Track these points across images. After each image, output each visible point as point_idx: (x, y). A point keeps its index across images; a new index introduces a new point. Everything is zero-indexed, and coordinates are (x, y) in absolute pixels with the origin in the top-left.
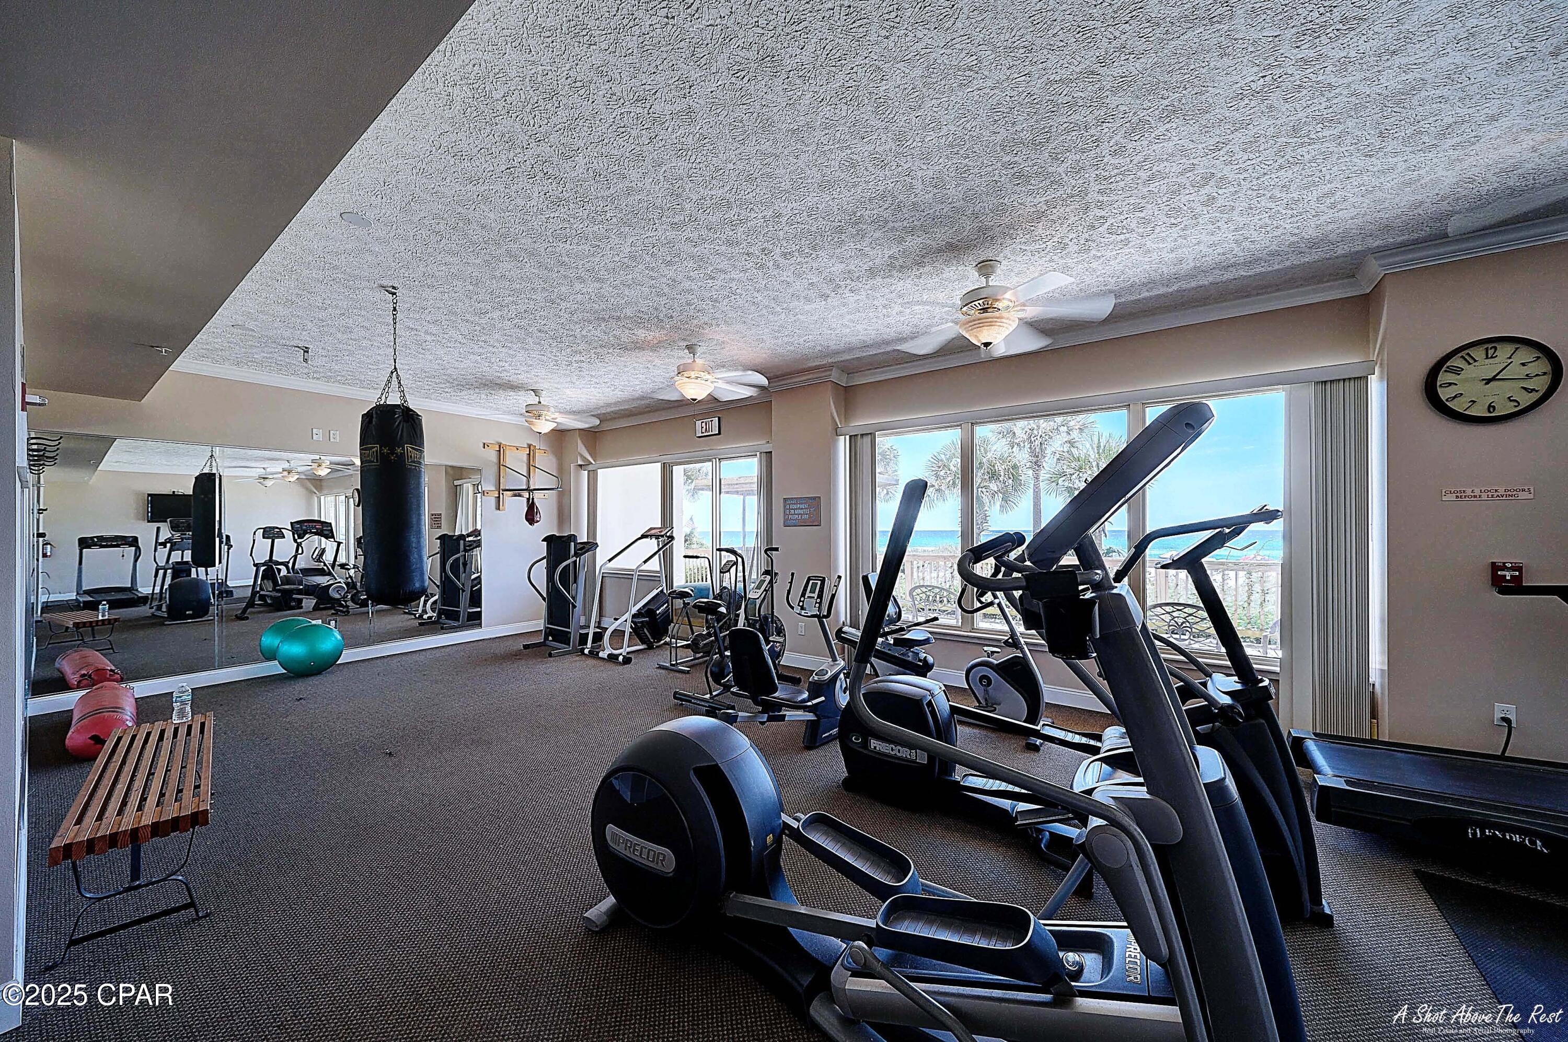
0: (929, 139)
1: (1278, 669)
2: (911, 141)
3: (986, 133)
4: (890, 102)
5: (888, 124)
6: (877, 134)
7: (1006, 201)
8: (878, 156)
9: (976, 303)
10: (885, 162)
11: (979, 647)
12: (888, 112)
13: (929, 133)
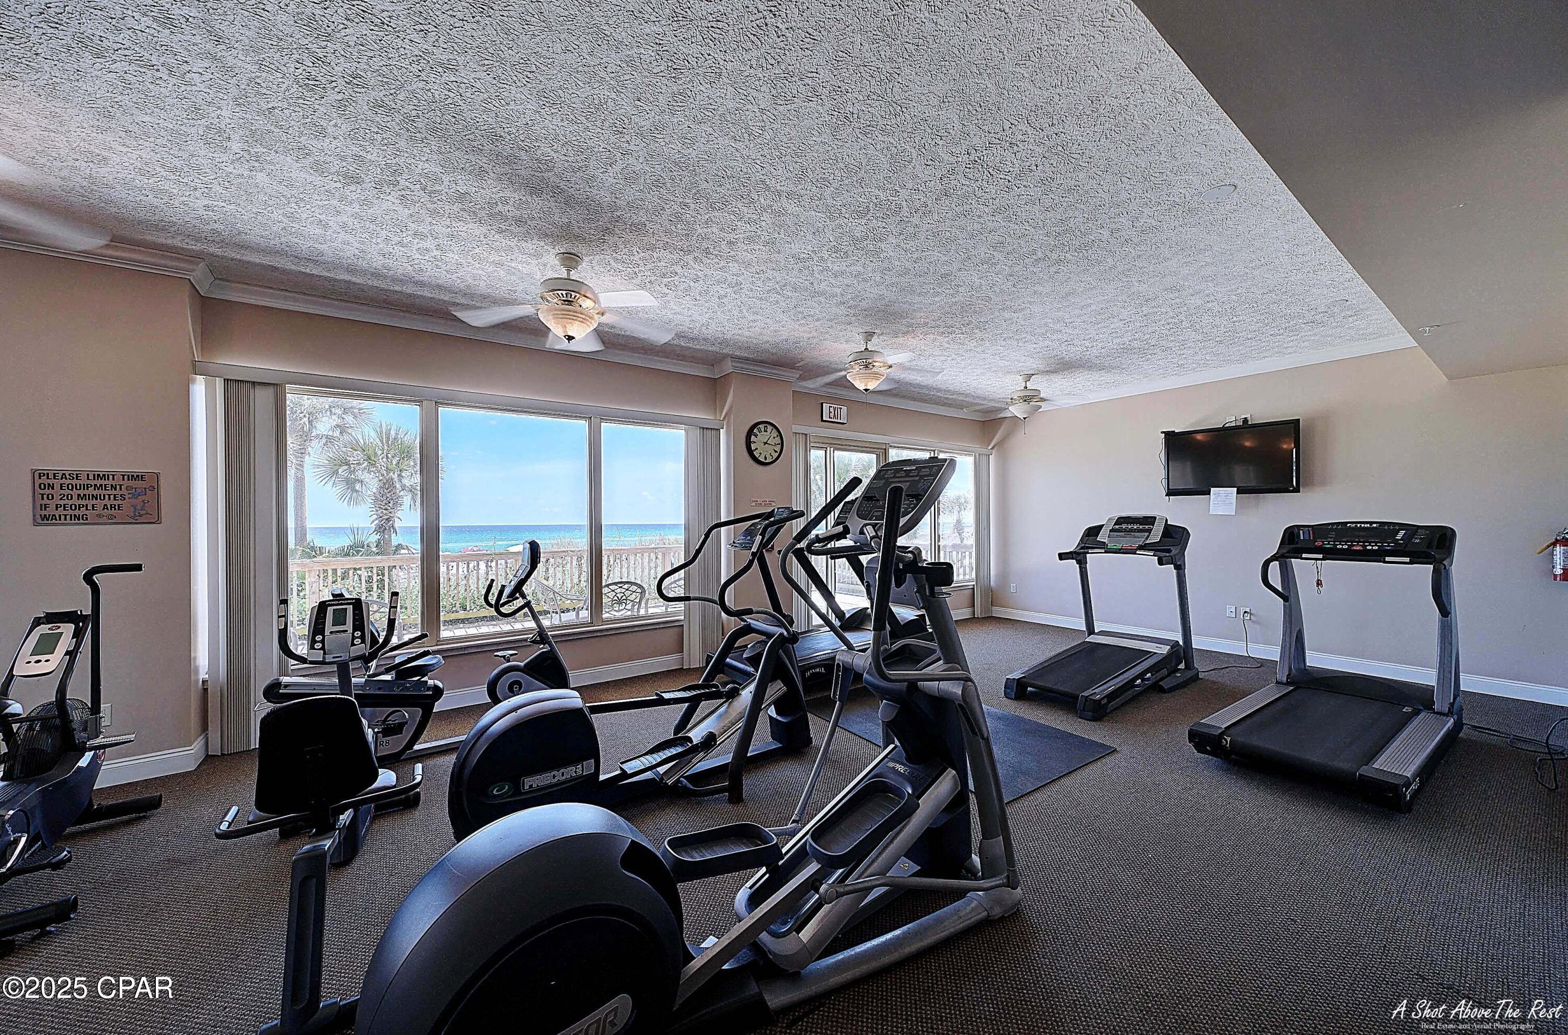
0: (673, 146)
1: (682, 618)
2: (662, 136)
3: (703, 176)
4: (692, 100)
5: (667, 110)
6: (651, 108)
7: (648, 225)
8: (626, 121)
9: (559, 292)
10: (624, 130)
11: (488, 654)
12: (680, 104)
13: (678, 143)
